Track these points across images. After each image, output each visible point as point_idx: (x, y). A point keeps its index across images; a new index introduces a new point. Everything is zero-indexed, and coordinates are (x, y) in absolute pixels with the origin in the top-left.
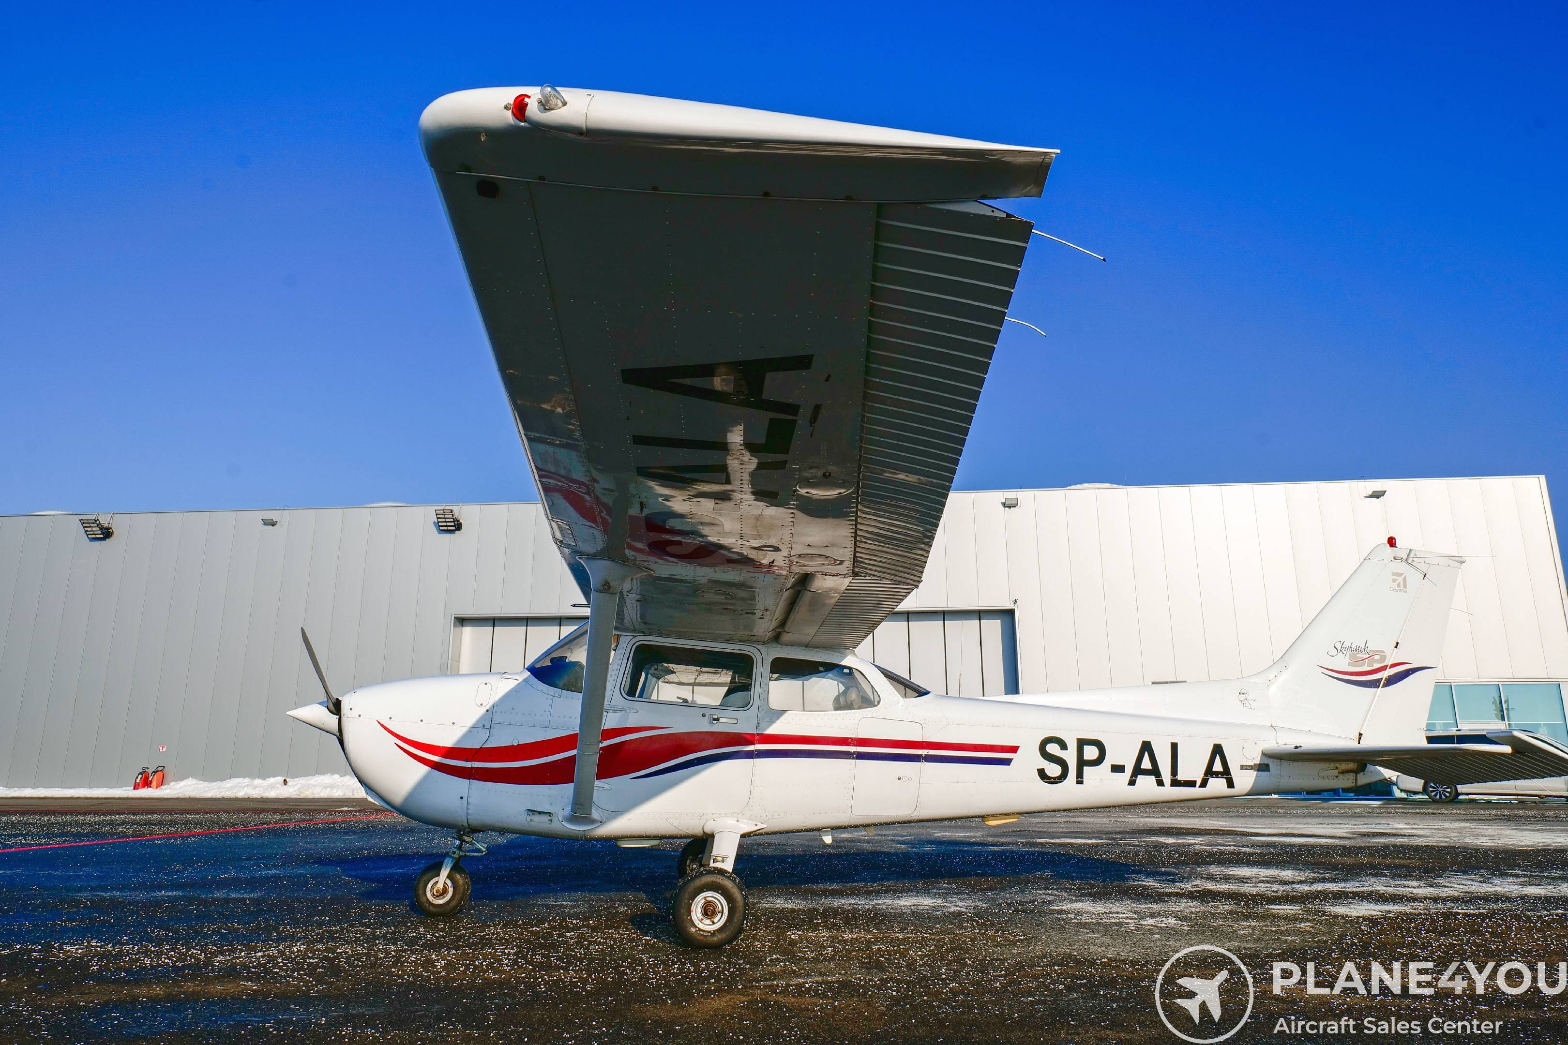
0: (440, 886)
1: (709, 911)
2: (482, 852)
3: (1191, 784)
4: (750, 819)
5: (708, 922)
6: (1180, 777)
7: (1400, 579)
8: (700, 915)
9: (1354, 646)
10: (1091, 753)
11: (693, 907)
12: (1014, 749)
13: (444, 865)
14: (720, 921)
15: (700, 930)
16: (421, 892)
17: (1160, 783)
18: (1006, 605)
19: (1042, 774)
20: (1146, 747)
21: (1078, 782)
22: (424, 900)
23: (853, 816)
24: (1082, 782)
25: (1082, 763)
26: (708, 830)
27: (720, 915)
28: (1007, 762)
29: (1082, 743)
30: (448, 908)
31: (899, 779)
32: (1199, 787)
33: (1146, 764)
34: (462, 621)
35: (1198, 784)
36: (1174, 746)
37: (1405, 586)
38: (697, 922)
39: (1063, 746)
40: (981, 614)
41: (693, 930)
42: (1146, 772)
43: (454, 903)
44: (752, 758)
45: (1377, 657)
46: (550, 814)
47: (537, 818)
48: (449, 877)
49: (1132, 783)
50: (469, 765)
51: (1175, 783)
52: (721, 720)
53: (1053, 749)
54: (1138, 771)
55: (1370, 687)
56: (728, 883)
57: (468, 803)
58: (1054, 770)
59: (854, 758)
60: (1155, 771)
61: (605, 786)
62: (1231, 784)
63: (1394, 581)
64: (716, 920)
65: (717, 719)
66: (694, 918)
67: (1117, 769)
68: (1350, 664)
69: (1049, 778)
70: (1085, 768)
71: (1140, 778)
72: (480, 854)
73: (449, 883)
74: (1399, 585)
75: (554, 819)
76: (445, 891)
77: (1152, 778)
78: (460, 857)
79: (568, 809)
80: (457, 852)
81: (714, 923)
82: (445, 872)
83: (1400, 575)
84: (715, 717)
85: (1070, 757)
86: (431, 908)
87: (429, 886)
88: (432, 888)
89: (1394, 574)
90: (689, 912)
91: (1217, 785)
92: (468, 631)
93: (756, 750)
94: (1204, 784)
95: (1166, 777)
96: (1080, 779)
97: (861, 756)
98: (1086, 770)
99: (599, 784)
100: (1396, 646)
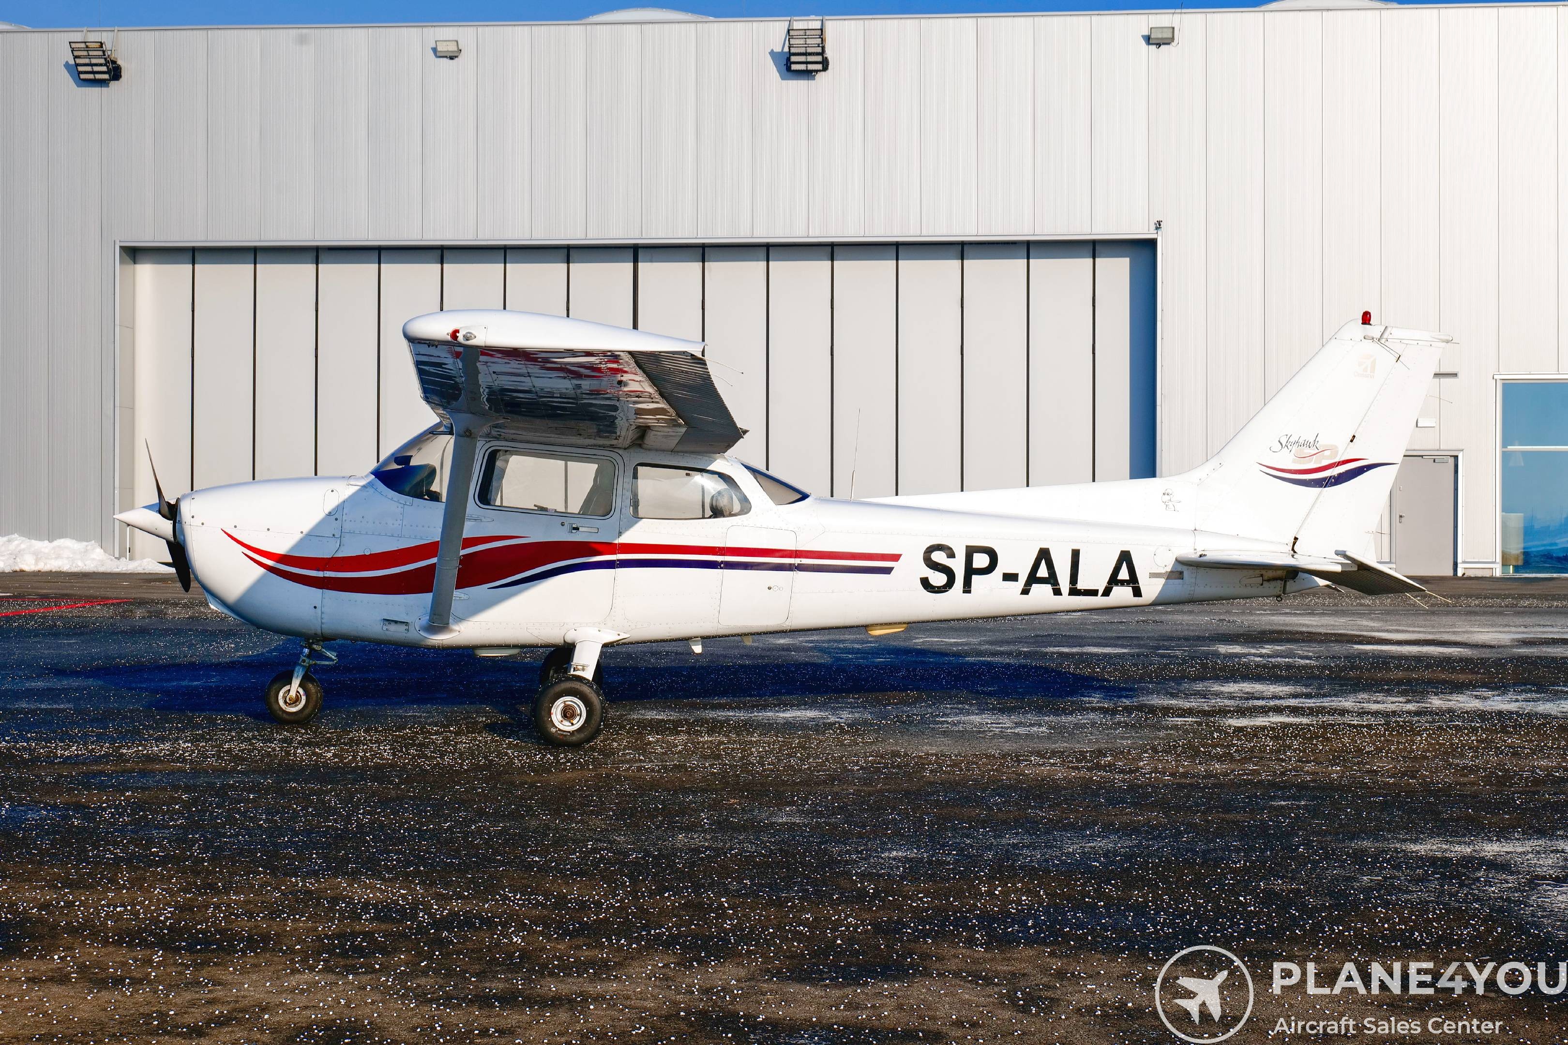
0: (293, 694)
1: (568, 714)
2: (333, 660)
3: (1093, 593)
4: (613, 628)
5: (567, 723)
6: (1080, 586)
7: (1369, 362)
8: (560, 717)
9: (1301, 441)
10: (981, 561)
11: (553, 710)
12: (896, 558)
13: (295, 675)
14: (578, 723)
15: (560, 730)
16: (273, 700)
17: (1057, 592)
18: (1141, 230)
19: (925, 583)
20: (1044, 555)
21: (964, 592)
22: (275, 707)
23: (720, 626)
24: (969, 592)
25: (970, 571)
26: (569, 639)
27: (578, 718)
28: (888, 571)
29: (971, 551)
30: (302, 716)
31: (769, 588)
32: (1102, 595)
33: (1043, 572)
35: (1100, 593)
36: (1076, 554)
37: (1373, 371)
38: (557, 723)
39: (951, 555)
40: (1097, 248)
41: (553, 730)
42: (1042, 581)
43: (307, 711)
44: (613, 568)
45: (1327, 453)
46: (406, 624)
47: (393, 628)
48: (301, 685)
49: (1025, 592)
50: (320, 574)
51: (1074, 592)
52: (581, 529)
53: (939, 557)
54: (1033, 578)
55: (1313, 486)
56: (586, 689)
57: (322, 613)
58: (939, 579)
59: (721, 568)
60: (1052, 579)
61: (462, 595)
62: (1137, 593)
63: (1361, 364)
64: (574, 722)
65: (577, 529)
66: (554, 717)
67: (1010, 577)
68: (1294, 462)
69: (933, 587)
70: (973, 576)
71: (1035, 587)
72: (331, 663)
73: (301, 691)
74: (1365, 369)
75: (411, 628)
76: (297, 700)
77: (1048, 588)
78: (310, 666)
79: (425, 619)
80: (307, 661)
81: (573, 724)
82: (296, 682)
83: (1369, 356)
84: (574, 526)
85: (958, 566)
86: (285, 715)
87: (281, 694)
88: (285, 698)
89: (1362, 356)
90: (550, 714)
91: (1122, 595)
92: (145, 272)
93: (618, 560)
94: (1107, 592)
95: (1064, 584)
96: (967, 587)
97: (729, 566)
98: (975, 578)
99: (457, 593)
100: (1352, 441)
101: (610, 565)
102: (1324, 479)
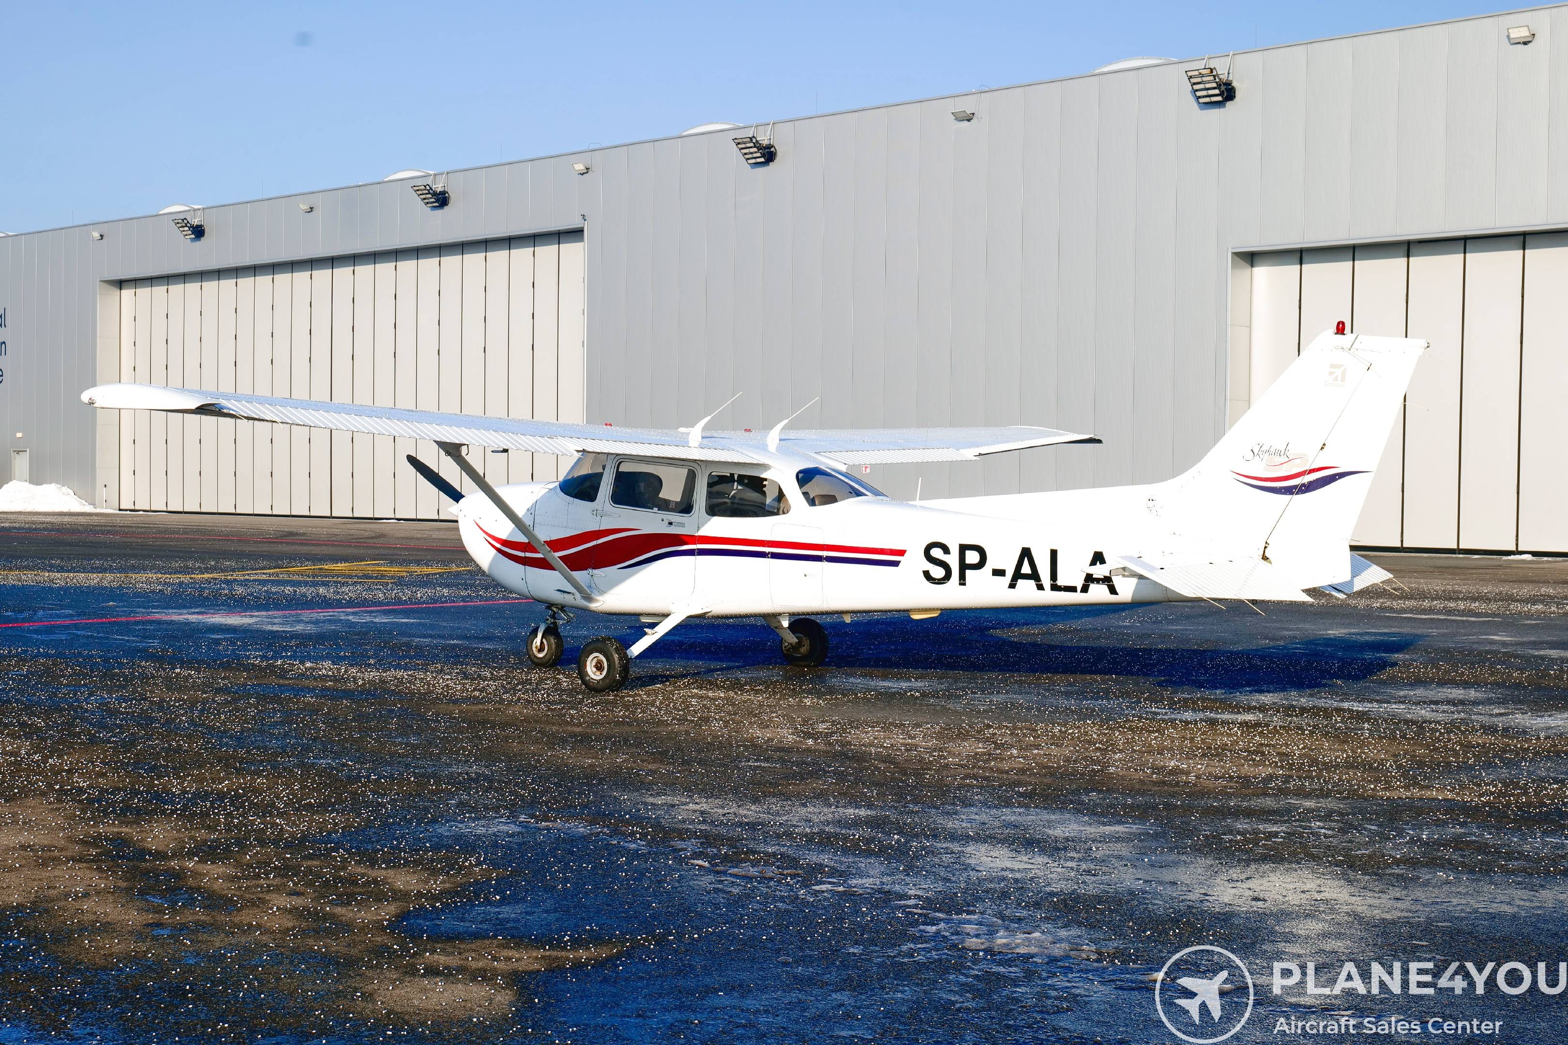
0: (538, 644)
1: (599, 667)
2: (565, 620)
3: (1073, 589)
4: (706, 606)
5: (596, 673)
6: (1060, 582)
7: (1339, 372)
8: (592, 669)
9: (1272, 450)
10: (972, 557)
11: (588, 663)
12: (902, 553)
13: (540, 629)
15: (591, 678)
16: (530, 647)
17: (1040, 587)
19: (927, 575)
20: (1026, 553)
21: (960, 584)
22: (531, 653)
24: (964, 584)
25: (964, 567)
26: (671, 610)
27: (603, 670)
28: (896, 564)
29: (963, 548)
30: (545, 660)
31: (804, 575)
32: (1081, 592)
33: (1026, 569)
34: (1251, 258)
35: (1079, 589)
36: (1054, 554)
37: (1343, 380)
38: (589, 672)
39: (946, 550)
41: (588, 678)
42: (1026, 577)
43: (549, 657)
44: (694, 555)
45: (1298, 461)
46: (567, 593)
47: (566, 596)
48: (545, 637)
49: (1012, 586)
50: (520, 554)
51: (1055, 588)
52: (673, 524)
53: (936, 553)
54: (1018, 575)
55: (1285, 493)
57: (526, 583)
58: (938, 572)
59: (768, 558)
60: (1034, 576)
61: (602, 574)
62: (1113, 590)
63: (1331, 373)
64: (601, 673)
65: (670, 523)
66: (589, 669)
67: (999, 573)
68: (1259, 467)
69: (934, 579)
70: (967, 571)
71: (1020, 582)
73: (545, 642)
74: (1336, 379)
75: (574, 597)
77: (1032, 583)
78: (549, 623)
79: (574, 591)
80: (550, 619)
81: (599, 675)
82: (540, 635)
83: (1338, 366)
84: (669, 521)
85: (953, 560)
86: (536, 659)
87: (535, 643)
89: (1332, 366)
90: (586, 666)
91: (1098, 594)
92: (1262, 273)
93: (697, 549)
94: (1085, 589)
95: (1046, 580)
96: (962, 581)
97: (775, 556)
98: (969, 573)
100: (1322, 448)
101: (691, 553)
102: (1295, 487)
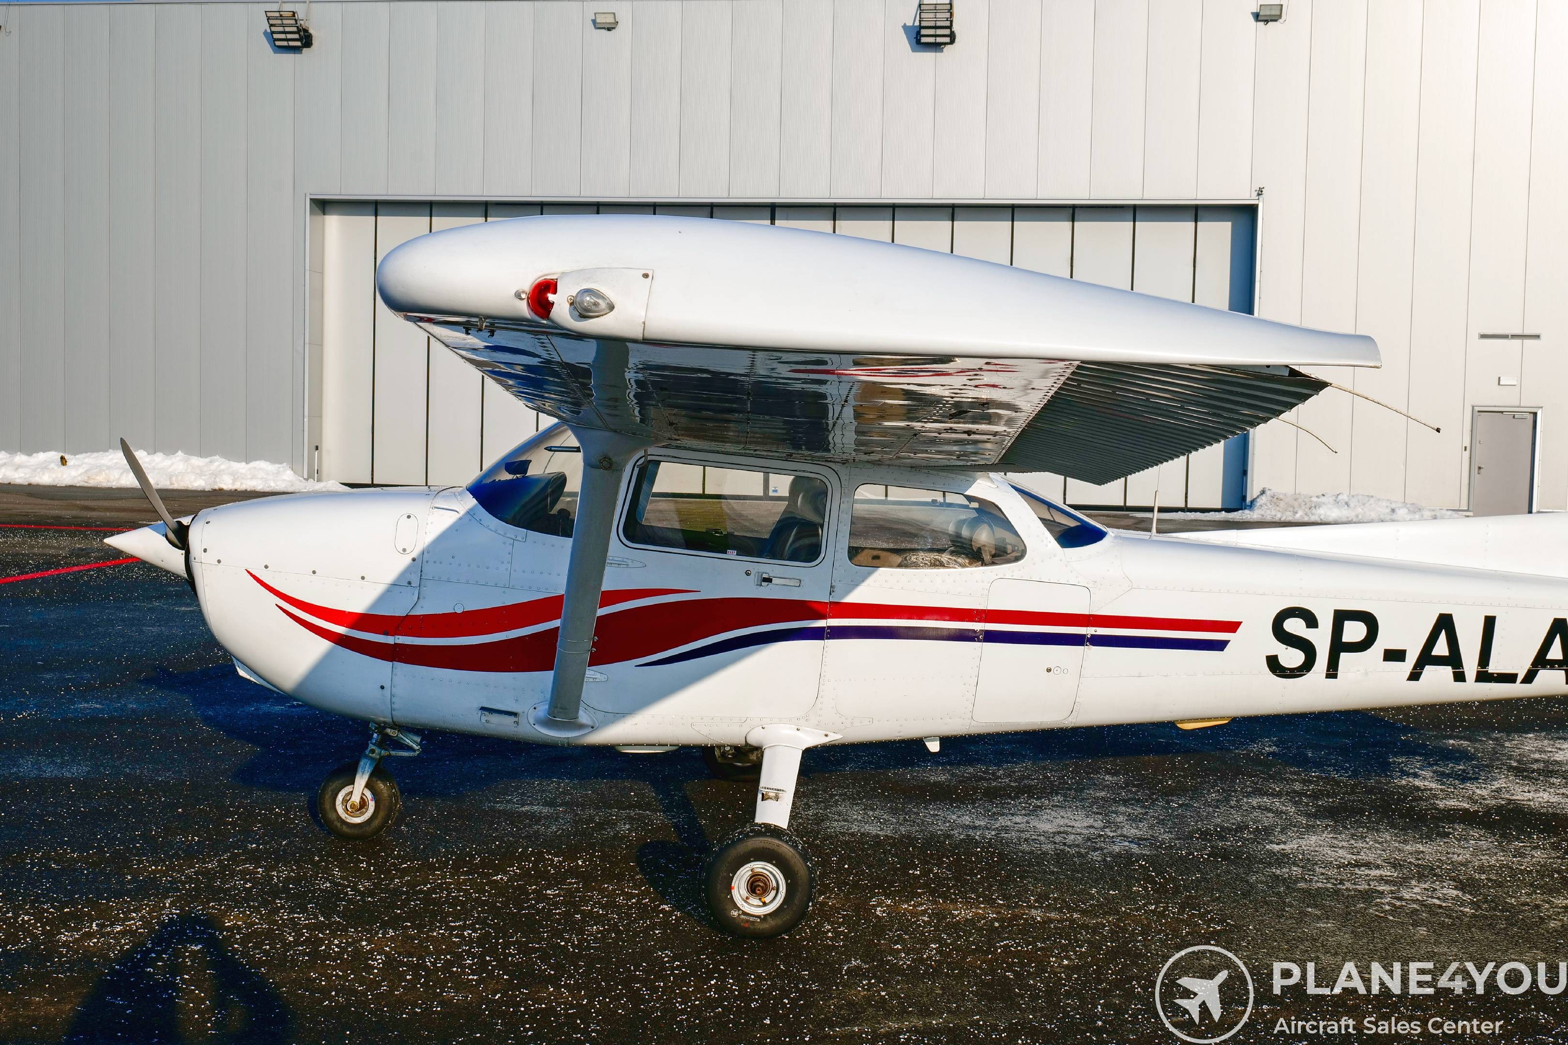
0: (356, 799)
1: (757, 886)
2: (414, 750)
3: (1510, 678)
4: (818, 726)
5: (755, 901)
6: (1493, 668)
8: (744, 893)
10: (1354, 631)
11: (735, 884)
12: (1232, 627)
13: (360, 770)
14: (774, 902)
15: (744, 913)
16: (327, 806)
17: (1460, 677)
18: (1242, 196)
19: (1273, 663)
20: (1445, 623)
21: (1328, 676)
22: (333, 816)
23: (973, 723)
24: (1335, 676)
25: (1338, 647)
26: (753, 740)
27: (773, 893)
28: (1220, 646)
29: (1341, 617)
30: (369, 829)
31: (1049, 670)
32: (1523, 682)
33: (1441, 648)
34: (323, 206)
35: (1521, 678)
36: (1490, 623)
38: (739, 902)
39: (1311, 621)
40: (1199, 213)
41: (735, 913)
42: (1440, 661)
43: (376, 823)
44: (822, 638)
46: (515, 714)
47: (495, 719)
48: (368, 786)
49: (1415, 676)
50: (390, 640)
51: (1483, 677)
52: (775, 581)
53: (1294, 626)
54: (1426, 658)
56: (786, 849)
57: (392, 695)
58: (1292, 658)
59: (979, 641)
60: (1454, 660)
61: (598, 676)
64: (767, 899)
65: (769, 580)
66: (735, 893)
67: (1394, 655)
69: (1283, 669)
70: (1342, 654)
71: (1429, 671)
72: (411, 754)
73: (368, 794)
75: (522, 720)
76: (363, 804)
77: (1448, 670)
78: (382, 758)
79: (543, 710)
80: (377, 751)
81: (765, 904)
82: (361, 781)
84: (765, 576)
85: (1321, 638)
86: (344, 828)
87: (340, 797)
88: (345, 801)
90: (729, 888)
91: (1551, 682)
92: (333, 222)
93: (829, 627)
94: (1530, 678)
95: (1470, 666)
96: (1332, 671)
97: (990, 637)
98: (1344, 657)
99: (592, 673)
101: (817, 634)
